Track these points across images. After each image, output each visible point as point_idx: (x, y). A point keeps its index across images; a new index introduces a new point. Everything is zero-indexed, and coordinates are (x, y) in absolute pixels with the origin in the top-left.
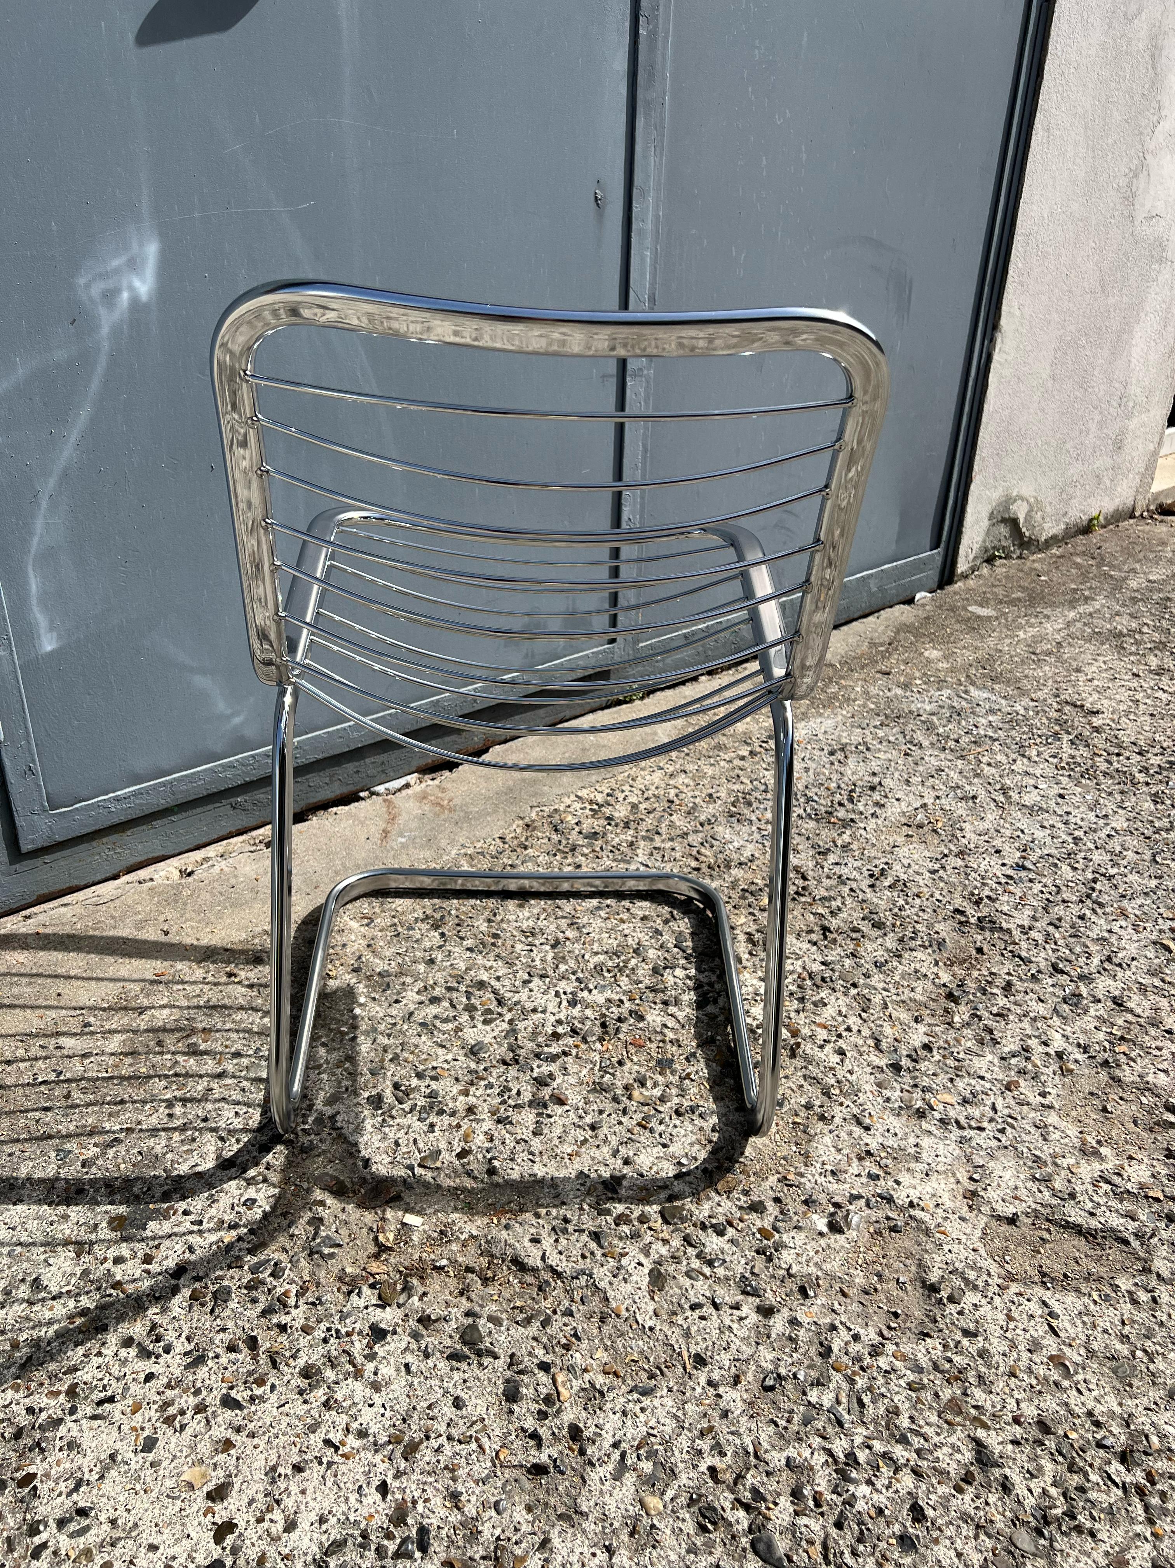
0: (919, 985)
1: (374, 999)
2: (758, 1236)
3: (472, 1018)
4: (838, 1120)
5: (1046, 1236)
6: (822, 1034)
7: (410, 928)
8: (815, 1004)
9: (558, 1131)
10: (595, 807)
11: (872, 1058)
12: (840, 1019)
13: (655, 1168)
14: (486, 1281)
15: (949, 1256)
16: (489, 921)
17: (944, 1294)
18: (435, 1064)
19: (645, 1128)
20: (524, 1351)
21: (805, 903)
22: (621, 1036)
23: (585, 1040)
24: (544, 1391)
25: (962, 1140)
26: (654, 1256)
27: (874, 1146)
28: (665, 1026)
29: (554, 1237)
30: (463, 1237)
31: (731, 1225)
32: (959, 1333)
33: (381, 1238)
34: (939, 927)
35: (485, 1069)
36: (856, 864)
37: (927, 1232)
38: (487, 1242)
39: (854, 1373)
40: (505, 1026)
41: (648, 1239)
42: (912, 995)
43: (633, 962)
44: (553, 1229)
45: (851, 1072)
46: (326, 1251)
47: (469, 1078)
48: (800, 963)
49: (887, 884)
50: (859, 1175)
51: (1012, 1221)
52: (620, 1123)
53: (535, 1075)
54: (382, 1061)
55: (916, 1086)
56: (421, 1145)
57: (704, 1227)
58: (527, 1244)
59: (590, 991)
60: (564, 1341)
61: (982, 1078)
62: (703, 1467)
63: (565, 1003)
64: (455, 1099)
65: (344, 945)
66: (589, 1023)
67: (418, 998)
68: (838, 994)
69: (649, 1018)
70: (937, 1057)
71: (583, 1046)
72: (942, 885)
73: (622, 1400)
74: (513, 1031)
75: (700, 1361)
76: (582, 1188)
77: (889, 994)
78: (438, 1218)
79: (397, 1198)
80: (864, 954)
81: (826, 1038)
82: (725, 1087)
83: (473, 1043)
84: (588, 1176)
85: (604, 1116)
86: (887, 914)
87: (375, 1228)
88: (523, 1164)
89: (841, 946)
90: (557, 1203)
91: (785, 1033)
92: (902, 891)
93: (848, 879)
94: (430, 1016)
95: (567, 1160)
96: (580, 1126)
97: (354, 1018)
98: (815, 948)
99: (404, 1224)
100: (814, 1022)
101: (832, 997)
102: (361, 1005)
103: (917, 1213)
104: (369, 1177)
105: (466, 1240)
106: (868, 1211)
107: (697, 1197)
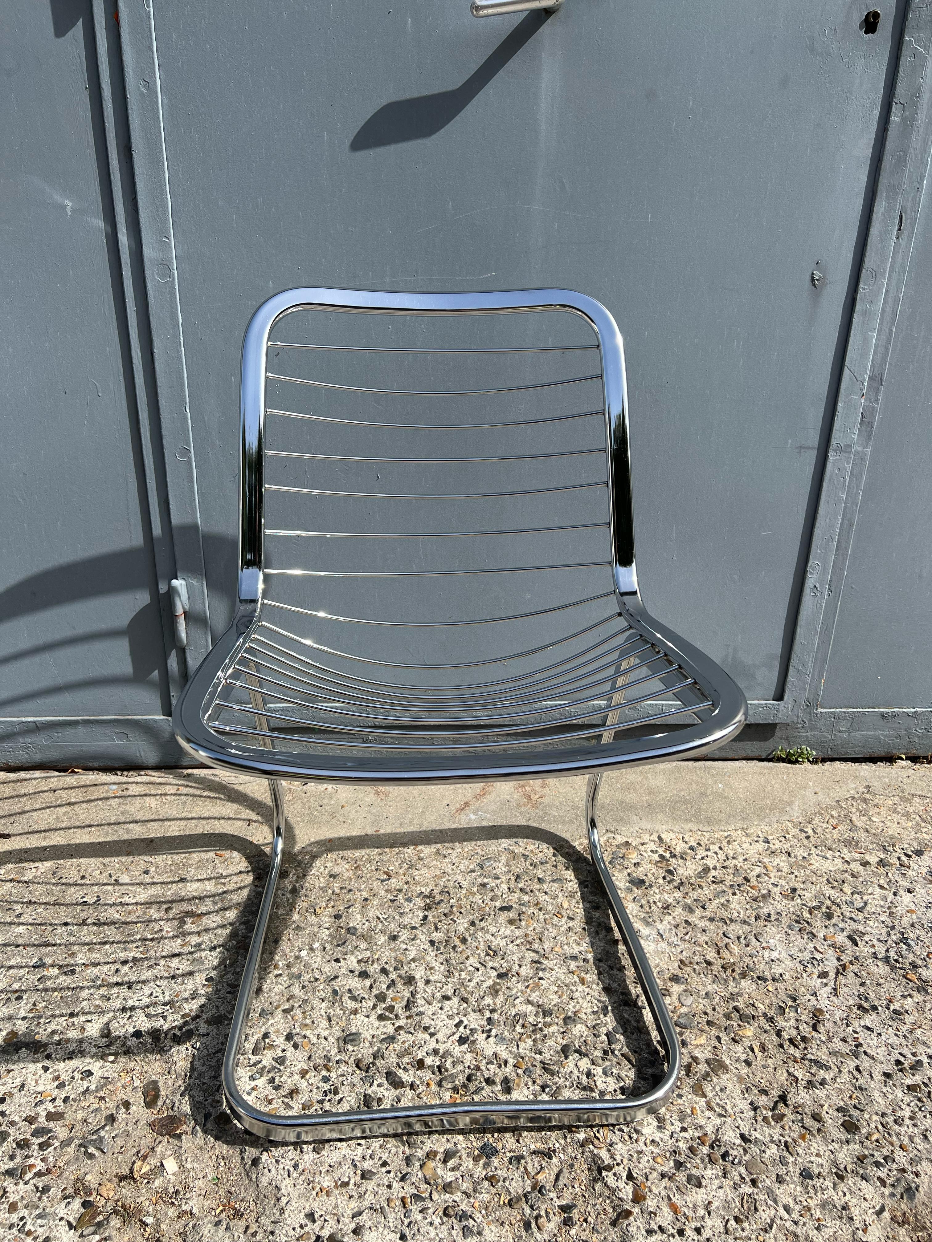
0: (833, 1227)
1: (324, 948)
3: (374, 1007)
6: (665, 1217)
7: (409, 900)
8: (689, 1179)
10: (667, 855)
12: (702, 1212)
16: (473, 924)
18: (308, 1033)
19: (404, 1206)
21: (790, 1056)
30: (184, 1208)
33: (136, 1166)
34: (924, 1167)
35: (337, 1062)
36: (893, 1040)
38: (194, 1226)
42: (813, 1233)
43: (554, 1028)
46: (91, 1150)
47: (320, 1061)
48: (718, 1121)
49: (909, 1082)
52: (389, 1187)
53: (369, 1092)
54: (278, 1007)
63: (457, 1037)
64: (291, 1075)
65: (350, 890)
66: (460, 1067)
67: (355, 965)
68: (726, 1182)
69: (515, 1094)
71: (434, 1087)
74: (392, 1039)
76: (298, 1229)
77: (786, 1216)
78: (187, 1177)
79: (179, 1137)
80: (800, 1151)
81: (664, 1225)
82: (516, 1215)
83: (354, 1031)
84: (314, 1221)
85: (384, 1170)
86: (875, 1118)
87: (142, 1152)
88: (281, 1171)
89: (783, 1127)
90: (270, 1229)
91: (627, 1192)
92: (919, 1100)
93: (865, 1053)
94: (347, 988)
95: (314, 1193)
96: (355, 1166)
97: (297, 957)
98: (752, 1113)
99: (162, 1165)
100: (669, 1199)
101: (717, 1182)
102: (311, 949)
104: (177, 1104)
105: (184, 1212)
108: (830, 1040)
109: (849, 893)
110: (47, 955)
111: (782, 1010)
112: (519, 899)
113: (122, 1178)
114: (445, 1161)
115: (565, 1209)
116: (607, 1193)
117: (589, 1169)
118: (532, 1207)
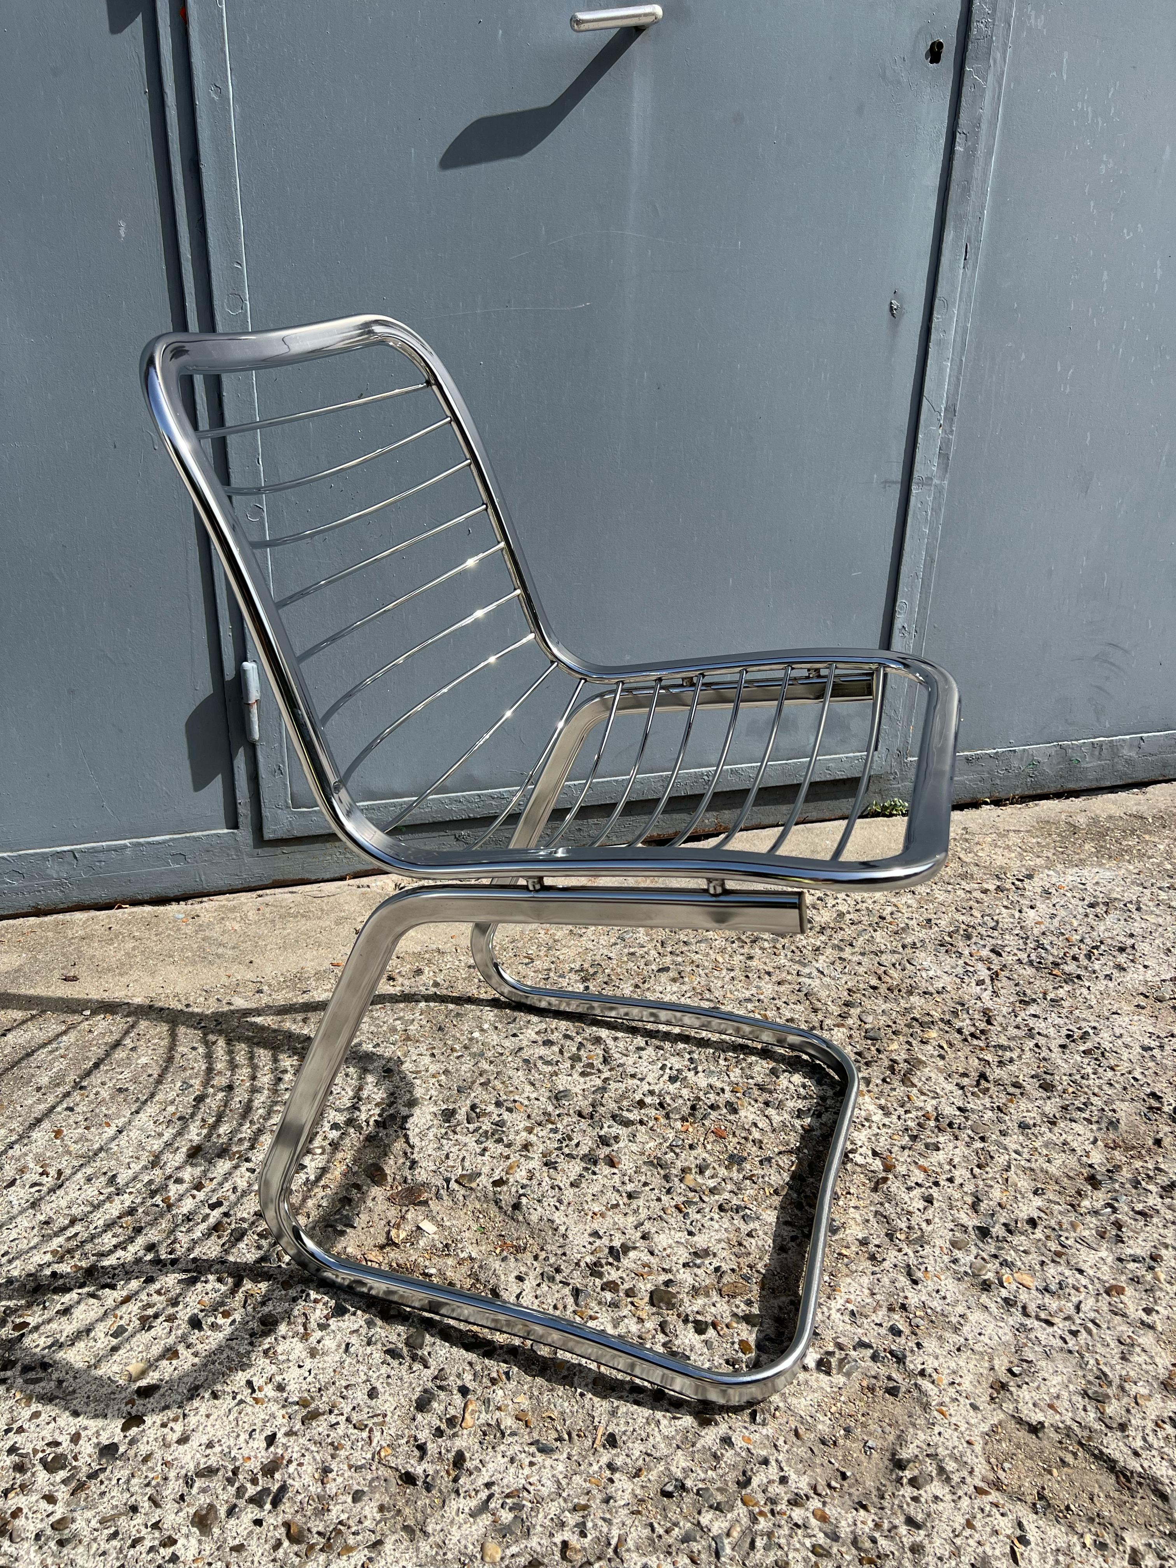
0: (1059, 1159)
1: (496, 1028)
2: (736, 1346)
4: (887, 1265)
5: (1069, 1459)
6: (918, 1176)
7: (562, 976)
8: (927, 1146)
9: (596, 1188)
11: (962, 1215)
12: (947, 1167)
13: (669, 1251)
15: (936, 1438)
16: (637, 986)
17: (908, 1474)
18: (517, 1098)
19: (680, 1211)
20: (454, 1371)
21: (976, 1046)
22: (706, 1122)
23: (667, 1115)
24: (452, 1412)
25: (1022, 1329)
27: (913, 1302)
28: (755, 1125)
29: (539, 1281)
30: (462, 1255)
31: (715, 1328)
32: (902, 1518)
33: (393, 1233)
34: (1117, 1105)
35: (559, 1115)
36: (1058, 1021)
37: (926, 1407)
38: (481, 1267)
39: (761, 1513)
41: (625, 1312)
42: (1046, 1166)
43: (755, 1057)
44: (542, 1274)
45: (928, 1222)
46: (340, 1228)
47: (540, 1118)
48: (934, 1102)
49: (1082, 1048)
50: (880, 1325)
51: (1035, 1429)
52: (659, 1200)
53: (602, 1133)
54: (473, 1082)
55: (995, 1256)
56: (467, 1164)
57: (686, 1321)
58: (512, 1278)
59: (697, 1073)
60: (494, 1375)
61: (1081, 1272)
62: (558, 1539)
63: (666, 1077)
64: (517, 1133)
66: (680, 1101)
67: (534, 1037)
68: (958, 1143)
69: (742, 1113)
70: (1039, 1236)
71: (663, 1121)
72: (1150, 1064)
73: (517, 1448)
74: (603, 1089)
75: (612, 1441)
76: (589, 1246)
77: (1019, 1158)
78: (451, 1232)
79: (425, 1203)
80: (1012, 1111)
81: (920, 1182)
83: (562, 1089)
84: (600, 1238)
85: (647, 1188)
86: (1064, 1078)
87: (392, 1222)
88: (547, 1208)
89: (991, 1097)
90: (559, 1252)
91: (877, 1164)
92: (1096, 1059)
93: (1039, 1033)
94: (536, 1056)
95: (589, 1217)
96: (618, 1191)
97: (471, 1039)
98: (961, 1092)
99: (419, 1228)
100: (916, 1163)
101: (951, 1144)
102: (482, 1030)
103: (925, 1384)
104: (409, 1177)
105: (463, 1259)
106: (870, 1363)
107: (695, 1291)
108: (1005, 1029)
109: (979, 916)
110: (191, 1078)
111: (955, 1014)
112: (673, 961)
113: (383, 1246)
114: (701, 1173)
116: (859, 1169)
118: (797, 1191)
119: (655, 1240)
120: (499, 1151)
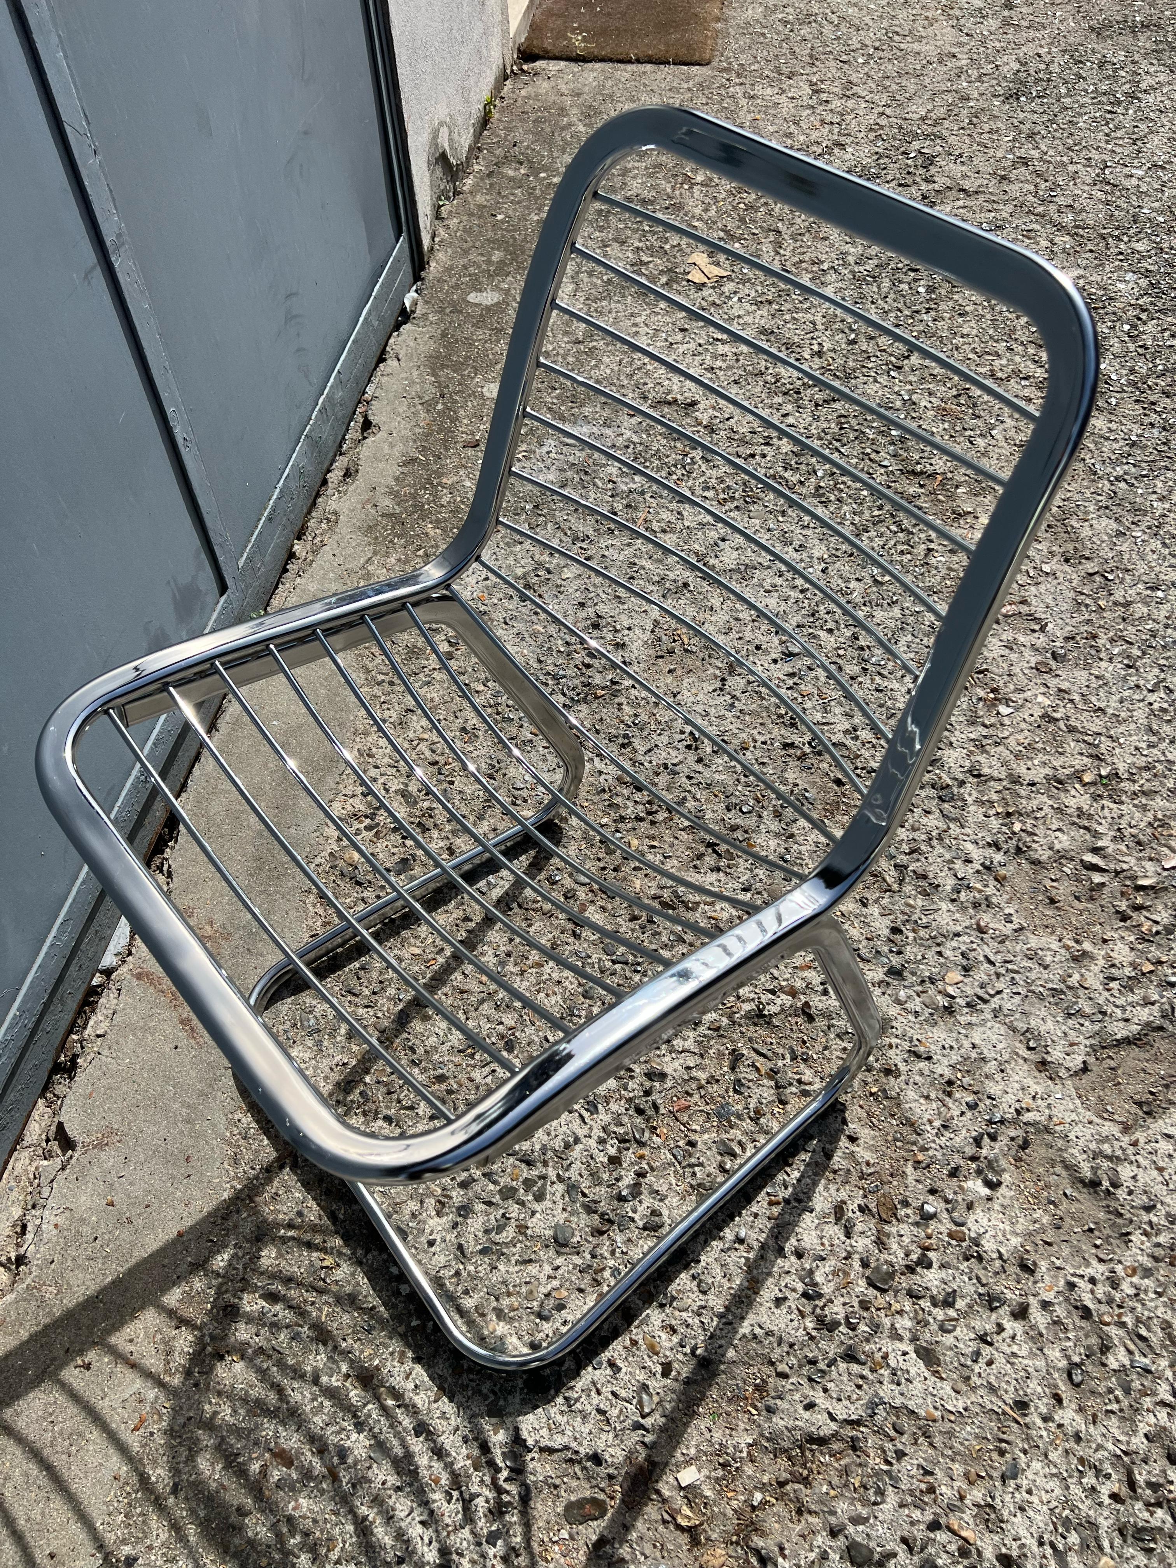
2: (954, 1242)
3: (522, 1204)
4: (902, 1067)
5: (1113, 1064)
9: (718, 1271)
10: (368, 821)
13: (825, 1241)
14: (806, 1482)
15: (1081, 1142)
17: (1106, 1184)
18: (544, 1290)
20: (906, 1526)
22: (663, 1111)
23: (641, 1144)
24: (953, 1548)
25: (996, 1013)
26: (907, 1335)
27: (948, 1073)
28: (688, 1068)
29: (819, 1388)
30: (744, 1455)
31: (928, 1249)
32: (1143, 1212)
33: (684, 1523)
35: (594, 1256)
36: (664, 739)
37: (1048, 1131)
38: (768, 1440)
39: (1120, 1316)
40: (560, 1188)
41: (886, 1322)
44: (811, 1380)
47: (587, 1279)
48: (726, 903)
50: (963, 1113)
51: (1085, 1069)
52: (756, 1215)
53: (641, 1224)
55: (923, 981)
56: (623, 1394)
57: (912, 1270)
58: (807, 1415)
60: (923, 1486)
61: (957, 935)
62: (1107, 1501)
63: (586, 1114)
66: (625, 1120)
67: (445, 1221)
69: (668, 1070)
70: (911, 935)
71: (646, 1151)
72: (747, 718)
73: (1008, 1498)
74: (572, 1189)
75: (1022, 1405)
76: (793, 1316)
78: (705, 1454)
79: (654, 1466)
80: (765, 854)
82: (794, 1101)
83: (551, 1233)
84: (785, 1299)
86: (741, 788)
87: (666, 1517)
89: (739, 856)
90: (787, 1348)
91: (785, 999)
93: (674, 765)
94: (480, 1235)
95: (753, 1296)
96: (729, 1249)
98: (722, 874)
99: (685, 1488)
100: (797, 968)
103: (1028, 1117)
104: (611, 1471)
105: (749, 1453)
106: (997, 1145)
107: (880, 1243)
108: (654, 784)
111: (613, 806)
112: (390, 999)
113: (695, 1542)
114: (734, 1155)
115: (794, 1058)
116: (782, 1016)
117: (755, 1025)
118: (791, 1084)
119: (808, 1246)
120: (620, 1348)
